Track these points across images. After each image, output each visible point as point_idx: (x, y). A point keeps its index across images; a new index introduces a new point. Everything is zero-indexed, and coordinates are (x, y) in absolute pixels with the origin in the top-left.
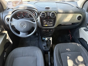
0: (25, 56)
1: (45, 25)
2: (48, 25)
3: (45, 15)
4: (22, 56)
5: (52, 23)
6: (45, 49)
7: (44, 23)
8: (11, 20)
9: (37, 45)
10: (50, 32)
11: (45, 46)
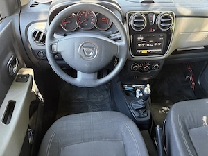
0: (90, 140)
1: (139, 51)
2: (149, 51)
3: (143, 23)
4: (83, 140)
5: (159, 44)
6: (139, 117)
7: (139, 45)
8: (52, 37)
9: (109, 105)
10: (151, 69)
11: (137, 110)
